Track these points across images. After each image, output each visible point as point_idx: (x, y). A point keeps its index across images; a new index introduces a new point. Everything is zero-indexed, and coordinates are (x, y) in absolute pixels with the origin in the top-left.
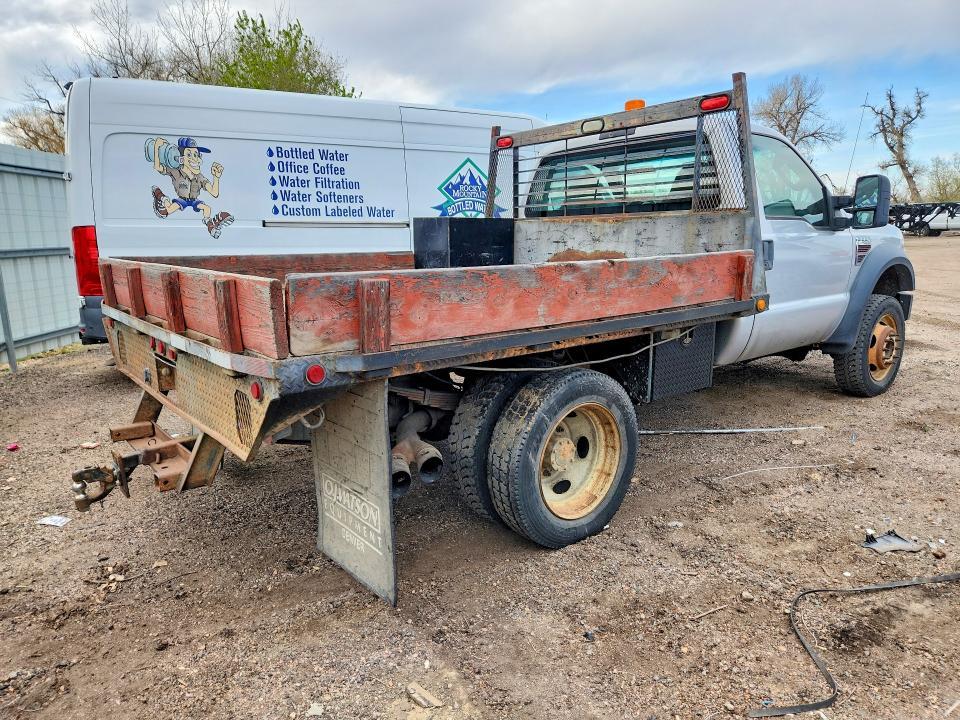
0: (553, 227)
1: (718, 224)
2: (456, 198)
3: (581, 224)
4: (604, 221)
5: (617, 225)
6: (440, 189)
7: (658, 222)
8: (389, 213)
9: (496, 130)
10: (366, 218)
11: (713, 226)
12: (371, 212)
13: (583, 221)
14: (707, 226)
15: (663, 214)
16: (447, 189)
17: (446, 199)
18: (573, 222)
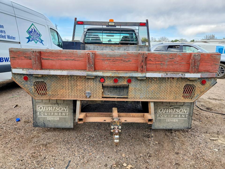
0: (99, 47)
1: (143, 48)
2: (31, 36)
3: (108, 46)
4: (115, 46)
5: (119, 47)
6: (27, 32)
7: (130, 47)
8: (14, 38)
9: (76, 19)
10: (7, 39)
11: (142, 49)
12: (9, 37)
13: (109, 46)
14: (141, 49)
15: (131, 45)
16: (29, 32)
17: (29, 36)
18: (106, 46)
